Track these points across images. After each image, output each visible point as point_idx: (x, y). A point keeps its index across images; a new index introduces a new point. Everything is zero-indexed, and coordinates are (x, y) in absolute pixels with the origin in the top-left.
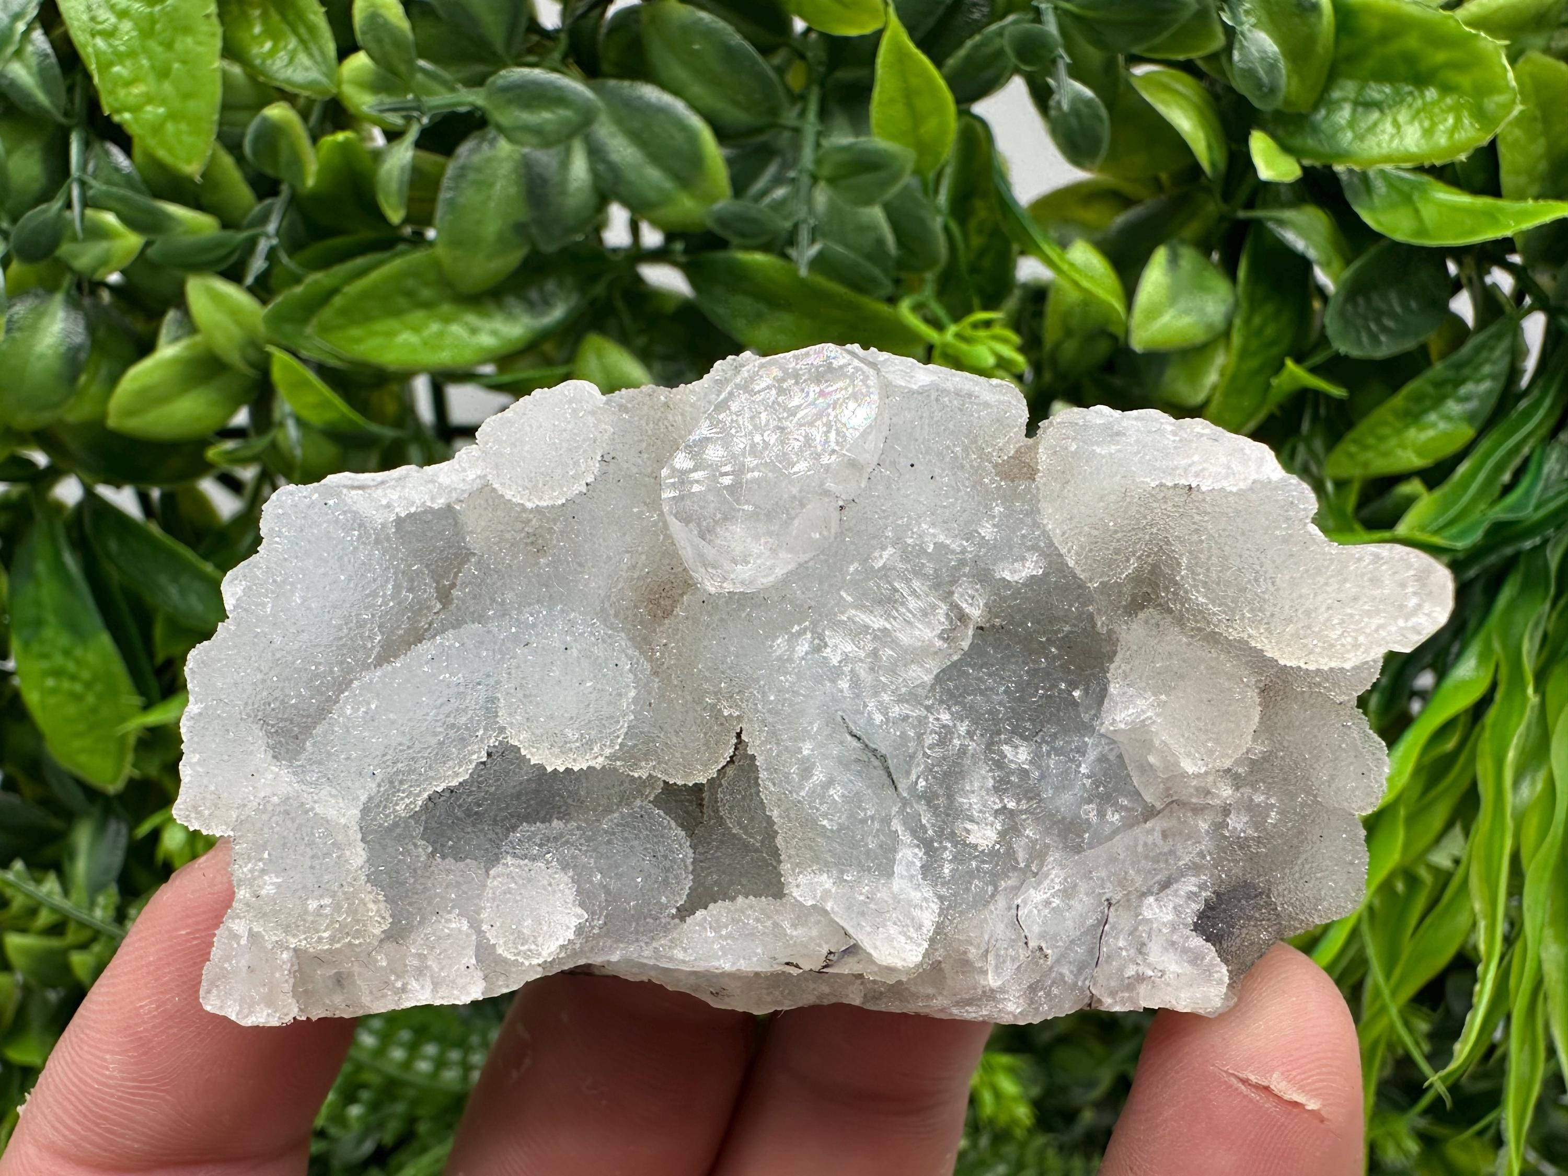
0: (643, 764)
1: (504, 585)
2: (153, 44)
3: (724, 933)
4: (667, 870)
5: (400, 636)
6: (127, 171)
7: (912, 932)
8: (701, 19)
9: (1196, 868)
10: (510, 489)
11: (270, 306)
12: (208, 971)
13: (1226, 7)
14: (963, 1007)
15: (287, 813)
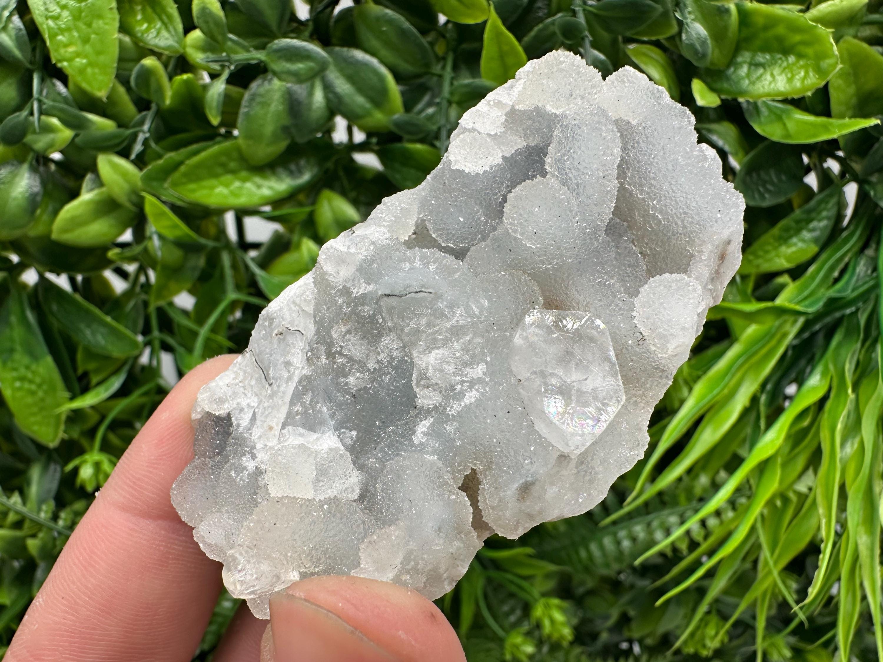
2: (80, 24)
6: (65, 95)
8: (387, 14)
11: (145, 171)
13: (678, 10)
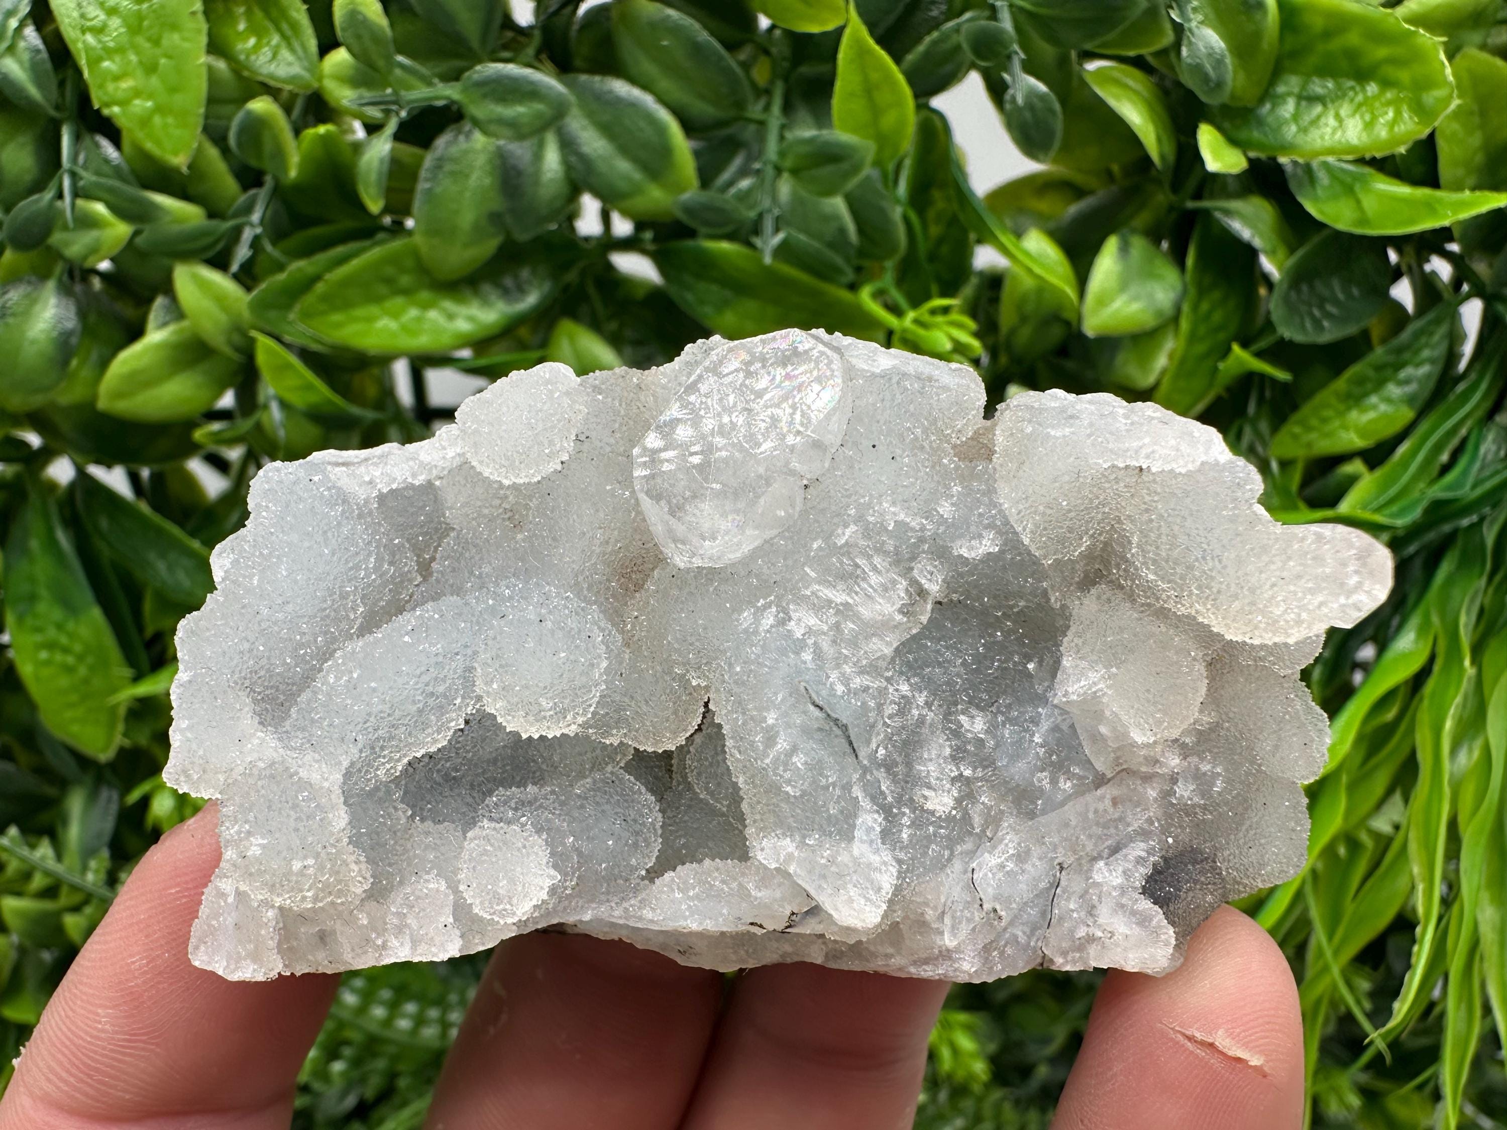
0: (614, 732)
1: (481, 559)
2: (140, 40)
3: (691, 894)
4: (637, 833)
5: (382, 607)
6: (116, 162)
7: (871, 894)
8: (669, 16)
9: (1144, 834)
10: (488, 466)
11: (254, 293)
12: (197, 927)
13: (1174, 5)
14: (920, 966)
15: (272, 777)
